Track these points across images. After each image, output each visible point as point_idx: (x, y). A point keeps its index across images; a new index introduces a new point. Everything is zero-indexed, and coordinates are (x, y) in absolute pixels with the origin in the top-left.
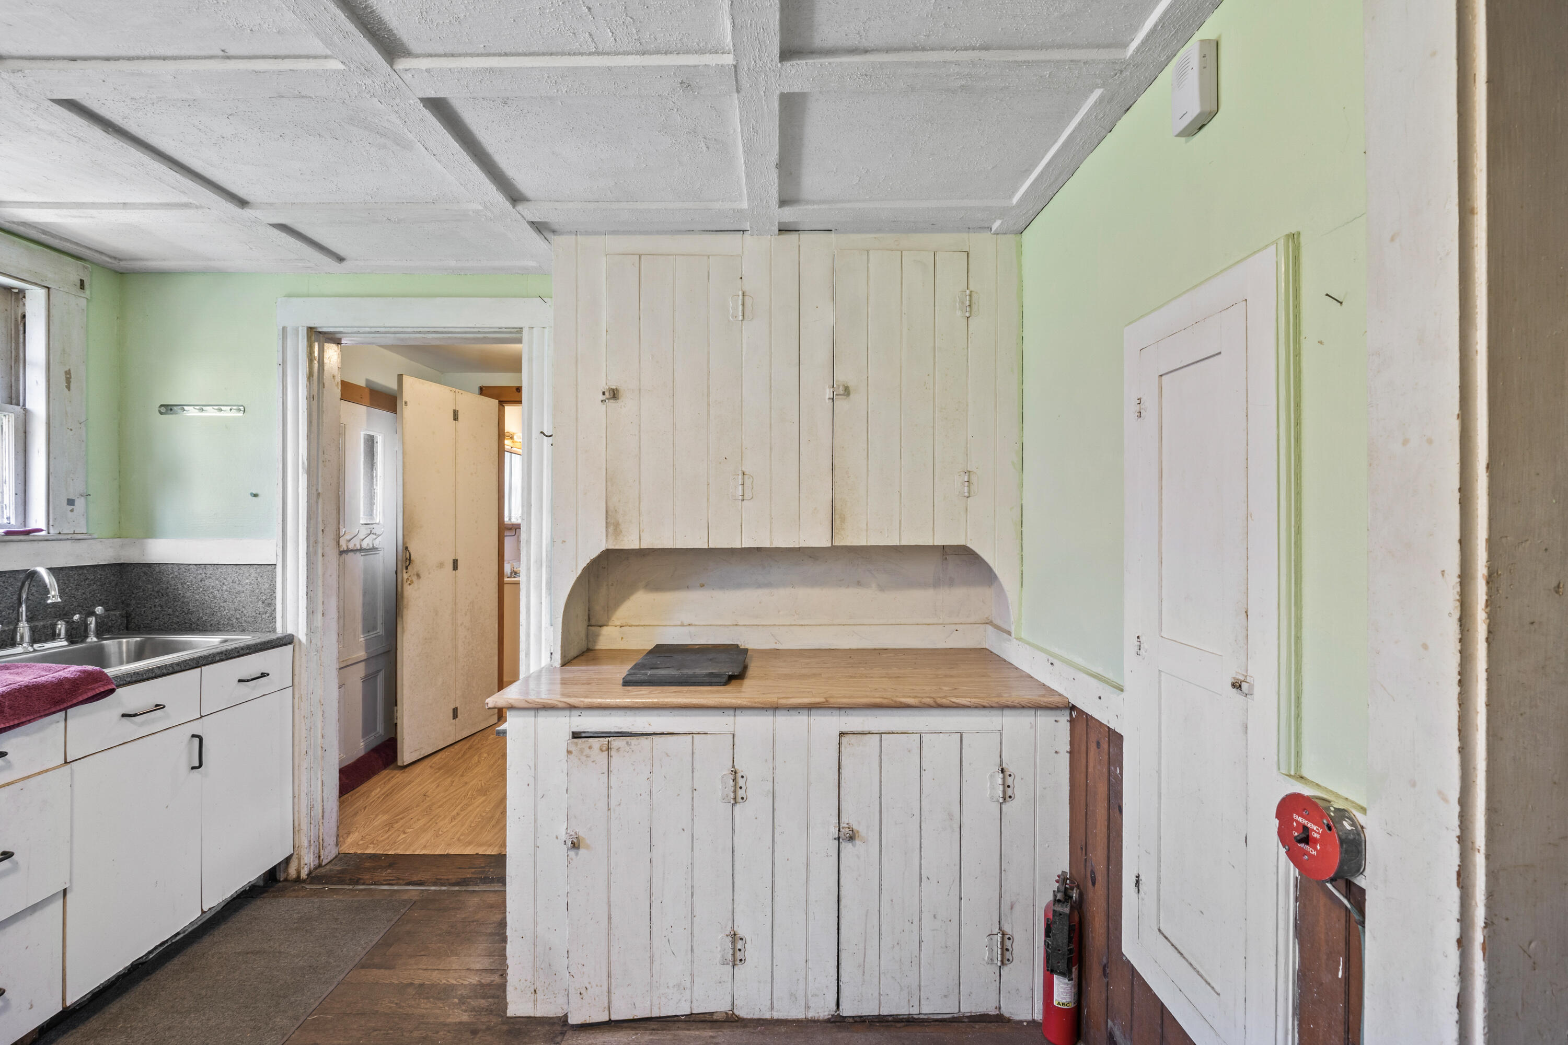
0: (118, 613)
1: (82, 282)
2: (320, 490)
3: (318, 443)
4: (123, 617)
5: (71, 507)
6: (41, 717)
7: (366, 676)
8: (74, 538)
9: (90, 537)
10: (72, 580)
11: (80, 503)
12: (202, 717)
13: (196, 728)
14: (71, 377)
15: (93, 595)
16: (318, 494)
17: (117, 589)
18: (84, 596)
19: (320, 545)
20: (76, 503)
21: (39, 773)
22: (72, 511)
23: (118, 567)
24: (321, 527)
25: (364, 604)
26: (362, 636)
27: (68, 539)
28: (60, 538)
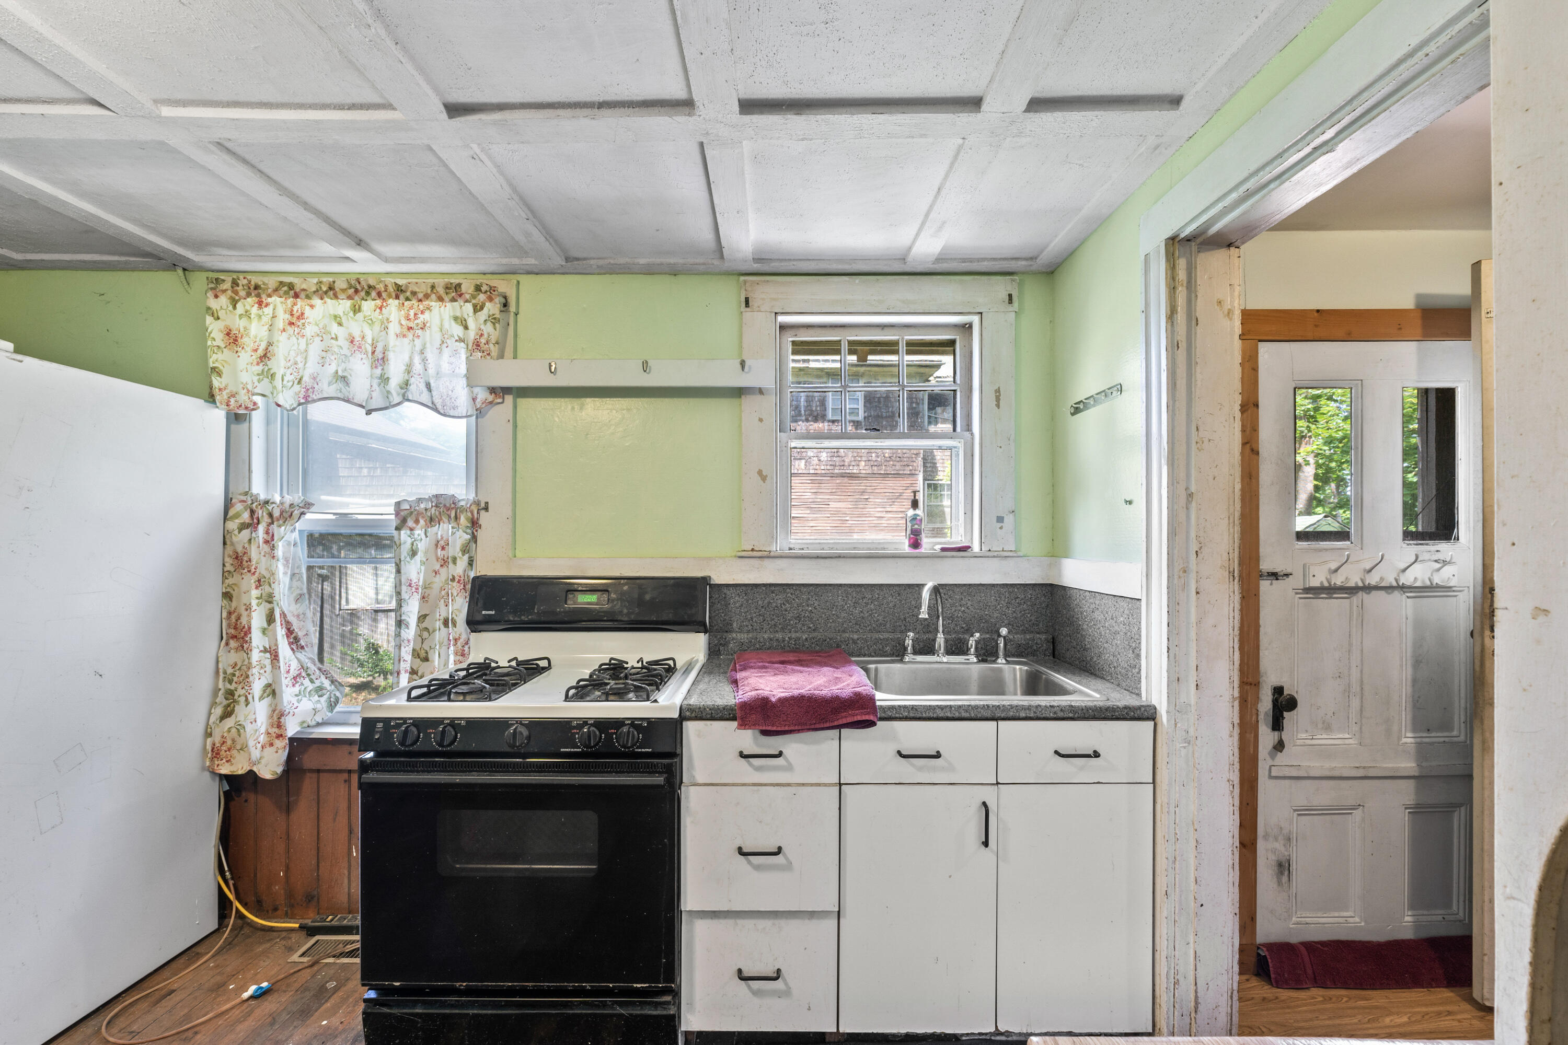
0: (1043, 637)
1: (1010, 296)
2: (1193, 489)
3: (1189, 414)
4: (1048, 642)
5: (1000, 525)
6: (809, 730)
7: (1417, 806)
8: (1002, 556)
9: (1015, 555)
10: (1003, 597)
11: (1009, 520)
12: (998, 783)
13: (989, 795)
14: (1000, 395)
15: (1024, 615)
16: (1190, 496)
17: (1048, 611)
18: (1015, 615)
19: (1193, 576)
20: (1005, 520)
21: (812, 785)
22: (1001, 528)
23: (1049, 588)
24: (1194, 547)
25: (1415, 681)
26: (1409, 735)
27: (994, 557)
28: (989, 555)
